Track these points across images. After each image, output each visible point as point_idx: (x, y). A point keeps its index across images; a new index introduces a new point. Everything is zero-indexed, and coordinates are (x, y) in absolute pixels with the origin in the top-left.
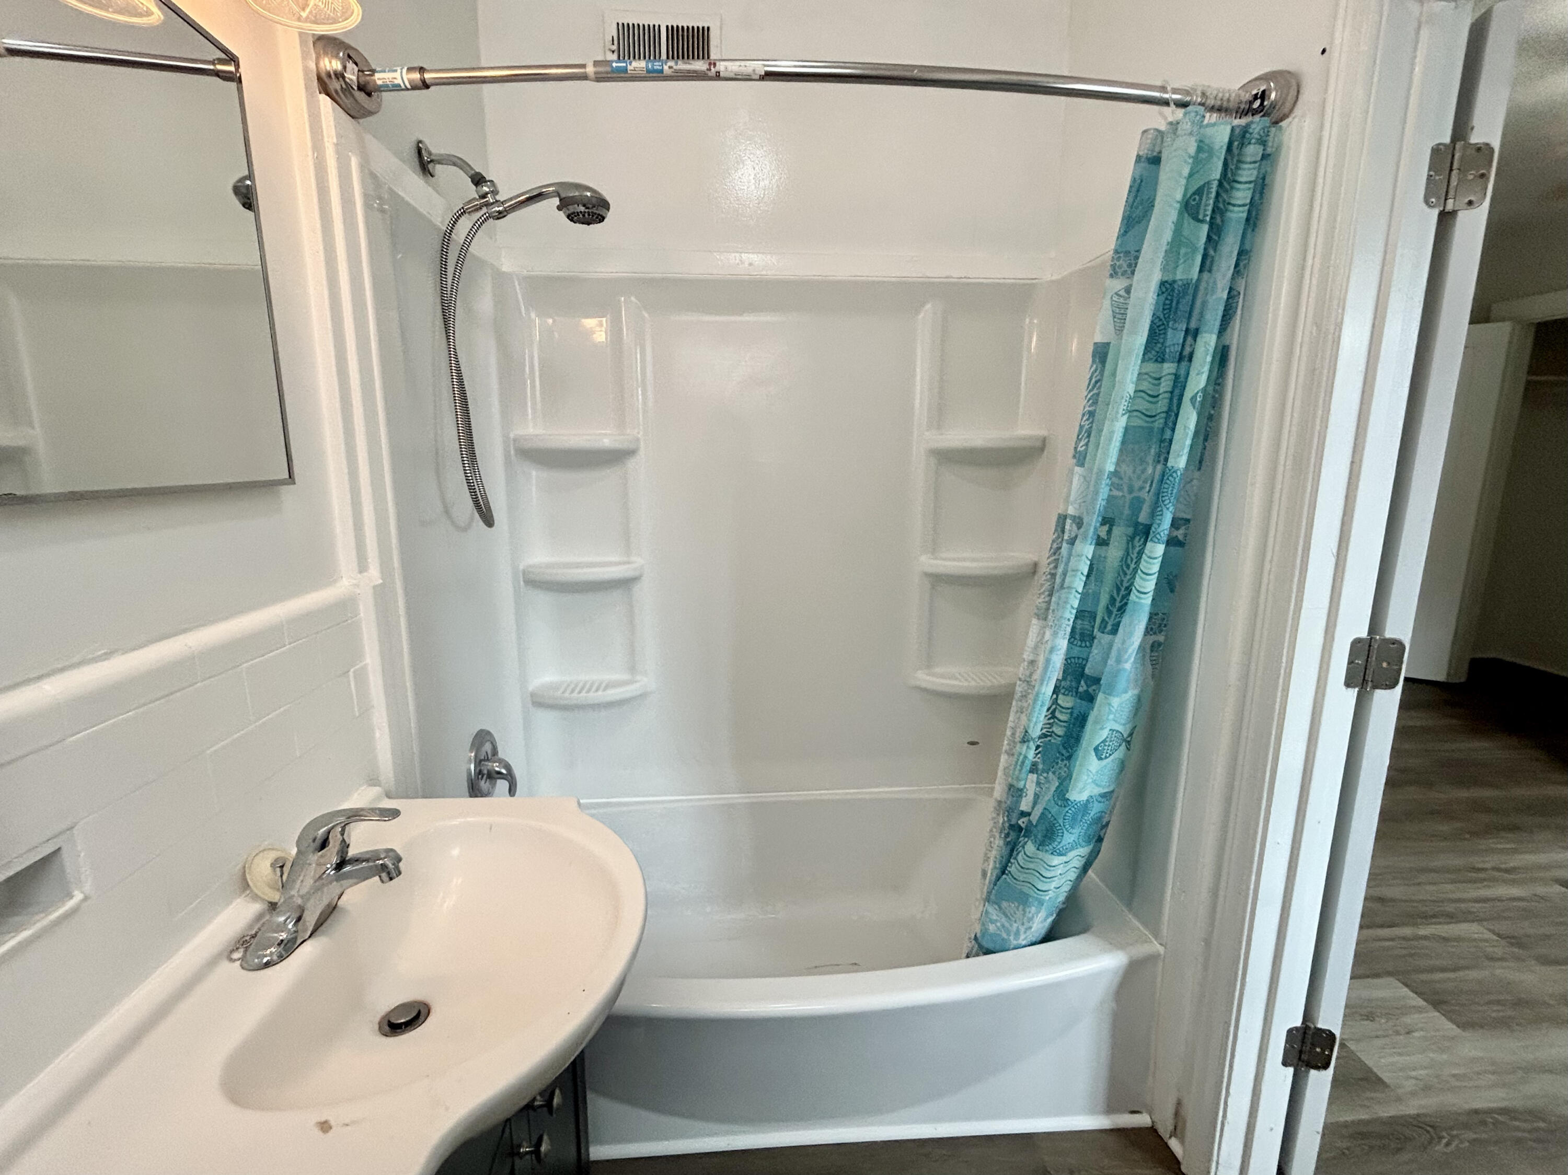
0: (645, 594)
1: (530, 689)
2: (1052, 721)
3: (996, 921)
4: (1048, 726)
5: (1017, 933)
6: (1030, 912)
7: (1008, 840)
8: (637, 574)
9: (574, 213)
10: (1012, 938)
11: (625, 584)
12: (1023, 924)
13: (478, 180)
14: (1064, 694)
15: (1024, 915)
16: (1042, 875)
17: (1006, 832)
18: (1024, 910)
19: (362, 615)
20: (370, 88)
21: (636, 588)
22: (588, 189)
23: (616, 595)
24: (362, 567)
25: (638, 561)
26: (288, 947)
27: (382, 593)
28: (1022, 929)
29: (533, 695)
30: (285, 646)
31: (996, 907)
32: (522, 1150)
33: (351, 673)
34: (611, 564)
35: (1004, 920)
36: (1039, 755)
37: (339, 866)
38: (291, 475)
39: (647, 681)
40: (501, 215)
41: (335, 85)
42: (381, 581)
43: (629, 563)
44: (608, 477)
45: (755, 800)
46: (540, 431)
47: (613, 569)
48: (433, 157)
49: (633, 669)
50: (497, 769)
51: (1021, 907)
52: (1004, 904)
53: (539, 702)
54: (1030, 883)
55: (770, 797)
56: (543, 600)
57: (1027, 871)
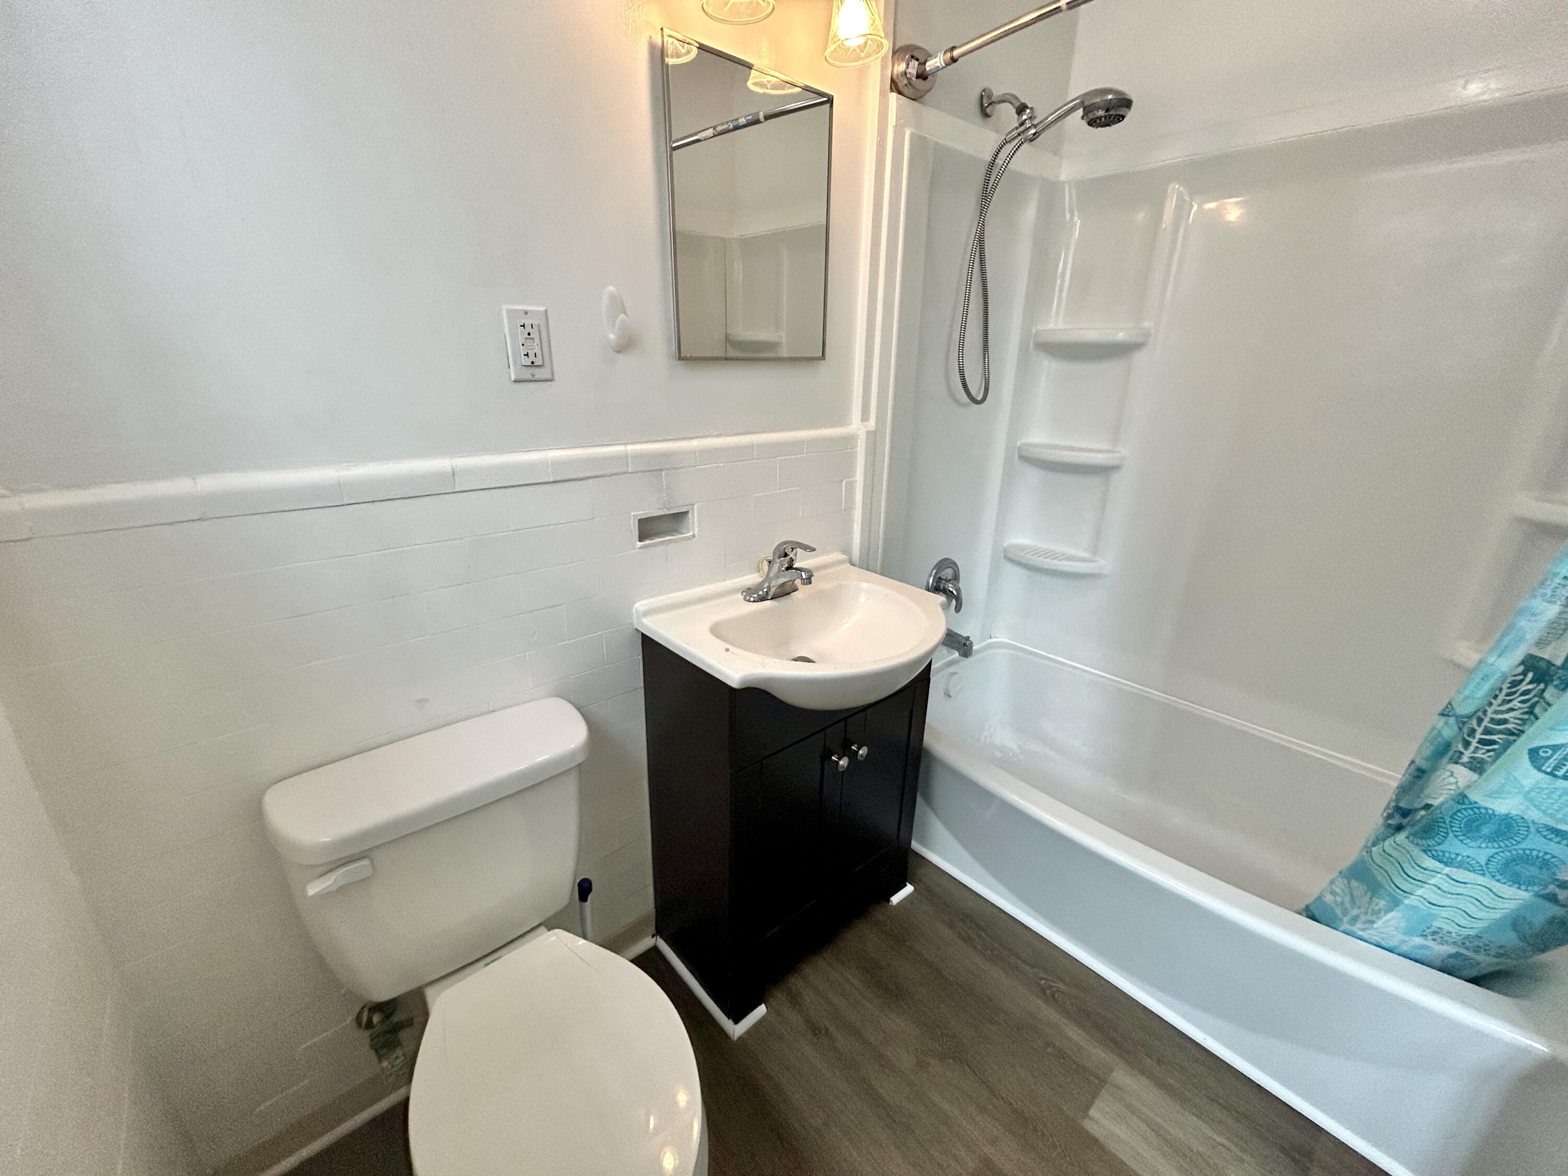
0: (1122, 484)
1: (1005, 545)
2: (1526, 717)
3: (1338, 895)
4: (1519, 722)
5: (1355, 919)
6: (1377, 904)
7: (1390, 822)
8: (1115, 462)
9: (1092, 120)
10: (1345, 919)
11: (1103, 471)
12: (1366, 914)
13: (1021, 109)
14: (1556, 686)
15: (1370, 903)
16: (1403, 870)
17: (1390, 812)
18: (1371, 898)
19: (859, 449)
20: (925, 74)
21: (1115, 477)
22: (1109, 91)
23: (1094, 481)
24: (865, 417)
25: (1124, 451)
26: (762, 599)
27: (873, 438)
28: (1363, 918)
29: (1005, 550)
30: (803, 454)
31: (1346, 882)
32: (833, 757)
33: (844, 482)
34: (1100, 451)
35: (1347, 899)
36: (1491, 754)
37: (787, 569)
38: (824, 355)
39: (1104, 564)
40: (1035, 136)
41: (902, 82)
42: (874, 429)
43: (1113, 452)
44: (1112, 368)
45: (1167, 702)
46: (1061, 325)
47: (1100, 456)
48: (994, 99)
49: (1095, 550)
50: (951, 589)
51: (1369, 894)
52: (1354, 883)
53: (1012, 558)
54: (1387, 872)
55: (1182, 704)
56: (1033, 476)
57: (1389, 857)
